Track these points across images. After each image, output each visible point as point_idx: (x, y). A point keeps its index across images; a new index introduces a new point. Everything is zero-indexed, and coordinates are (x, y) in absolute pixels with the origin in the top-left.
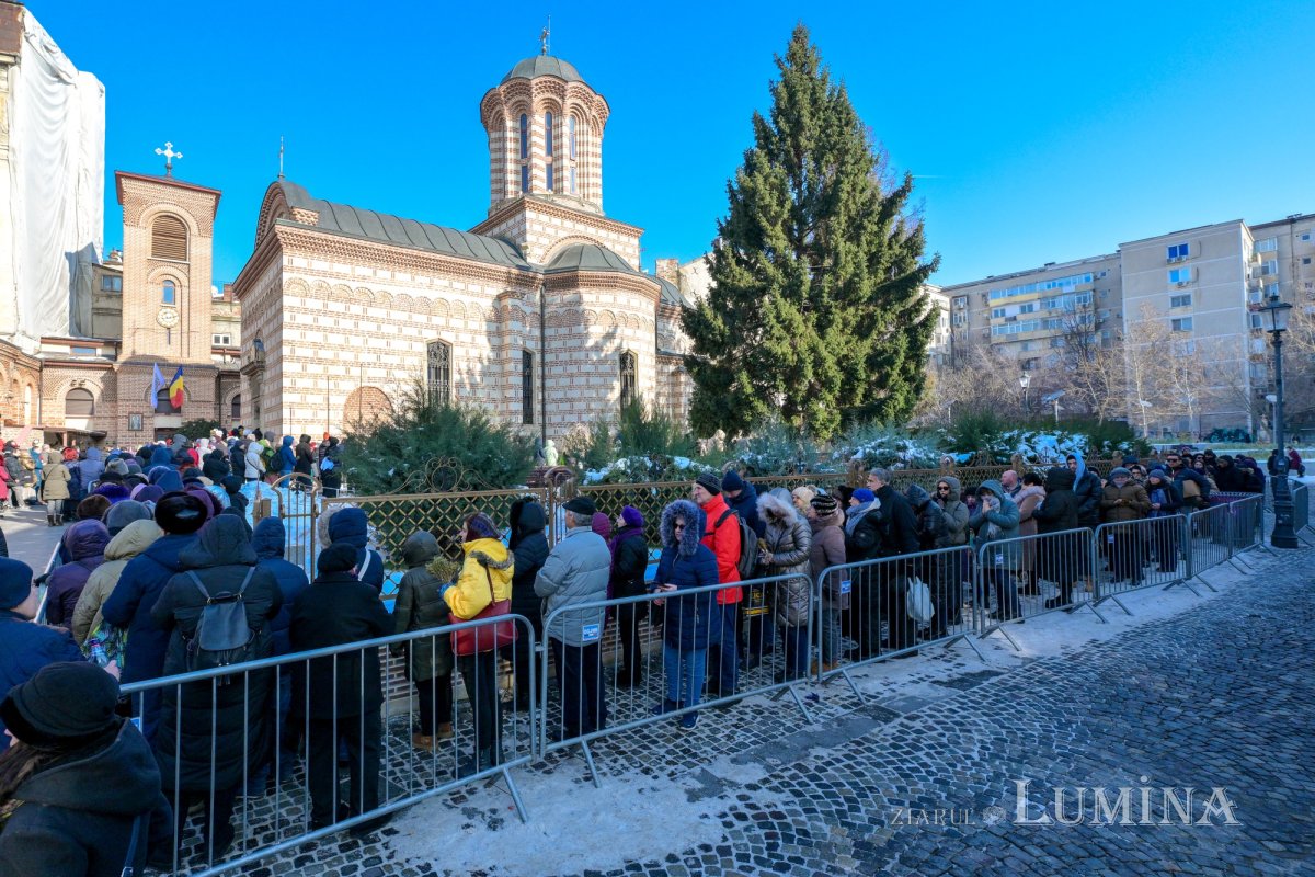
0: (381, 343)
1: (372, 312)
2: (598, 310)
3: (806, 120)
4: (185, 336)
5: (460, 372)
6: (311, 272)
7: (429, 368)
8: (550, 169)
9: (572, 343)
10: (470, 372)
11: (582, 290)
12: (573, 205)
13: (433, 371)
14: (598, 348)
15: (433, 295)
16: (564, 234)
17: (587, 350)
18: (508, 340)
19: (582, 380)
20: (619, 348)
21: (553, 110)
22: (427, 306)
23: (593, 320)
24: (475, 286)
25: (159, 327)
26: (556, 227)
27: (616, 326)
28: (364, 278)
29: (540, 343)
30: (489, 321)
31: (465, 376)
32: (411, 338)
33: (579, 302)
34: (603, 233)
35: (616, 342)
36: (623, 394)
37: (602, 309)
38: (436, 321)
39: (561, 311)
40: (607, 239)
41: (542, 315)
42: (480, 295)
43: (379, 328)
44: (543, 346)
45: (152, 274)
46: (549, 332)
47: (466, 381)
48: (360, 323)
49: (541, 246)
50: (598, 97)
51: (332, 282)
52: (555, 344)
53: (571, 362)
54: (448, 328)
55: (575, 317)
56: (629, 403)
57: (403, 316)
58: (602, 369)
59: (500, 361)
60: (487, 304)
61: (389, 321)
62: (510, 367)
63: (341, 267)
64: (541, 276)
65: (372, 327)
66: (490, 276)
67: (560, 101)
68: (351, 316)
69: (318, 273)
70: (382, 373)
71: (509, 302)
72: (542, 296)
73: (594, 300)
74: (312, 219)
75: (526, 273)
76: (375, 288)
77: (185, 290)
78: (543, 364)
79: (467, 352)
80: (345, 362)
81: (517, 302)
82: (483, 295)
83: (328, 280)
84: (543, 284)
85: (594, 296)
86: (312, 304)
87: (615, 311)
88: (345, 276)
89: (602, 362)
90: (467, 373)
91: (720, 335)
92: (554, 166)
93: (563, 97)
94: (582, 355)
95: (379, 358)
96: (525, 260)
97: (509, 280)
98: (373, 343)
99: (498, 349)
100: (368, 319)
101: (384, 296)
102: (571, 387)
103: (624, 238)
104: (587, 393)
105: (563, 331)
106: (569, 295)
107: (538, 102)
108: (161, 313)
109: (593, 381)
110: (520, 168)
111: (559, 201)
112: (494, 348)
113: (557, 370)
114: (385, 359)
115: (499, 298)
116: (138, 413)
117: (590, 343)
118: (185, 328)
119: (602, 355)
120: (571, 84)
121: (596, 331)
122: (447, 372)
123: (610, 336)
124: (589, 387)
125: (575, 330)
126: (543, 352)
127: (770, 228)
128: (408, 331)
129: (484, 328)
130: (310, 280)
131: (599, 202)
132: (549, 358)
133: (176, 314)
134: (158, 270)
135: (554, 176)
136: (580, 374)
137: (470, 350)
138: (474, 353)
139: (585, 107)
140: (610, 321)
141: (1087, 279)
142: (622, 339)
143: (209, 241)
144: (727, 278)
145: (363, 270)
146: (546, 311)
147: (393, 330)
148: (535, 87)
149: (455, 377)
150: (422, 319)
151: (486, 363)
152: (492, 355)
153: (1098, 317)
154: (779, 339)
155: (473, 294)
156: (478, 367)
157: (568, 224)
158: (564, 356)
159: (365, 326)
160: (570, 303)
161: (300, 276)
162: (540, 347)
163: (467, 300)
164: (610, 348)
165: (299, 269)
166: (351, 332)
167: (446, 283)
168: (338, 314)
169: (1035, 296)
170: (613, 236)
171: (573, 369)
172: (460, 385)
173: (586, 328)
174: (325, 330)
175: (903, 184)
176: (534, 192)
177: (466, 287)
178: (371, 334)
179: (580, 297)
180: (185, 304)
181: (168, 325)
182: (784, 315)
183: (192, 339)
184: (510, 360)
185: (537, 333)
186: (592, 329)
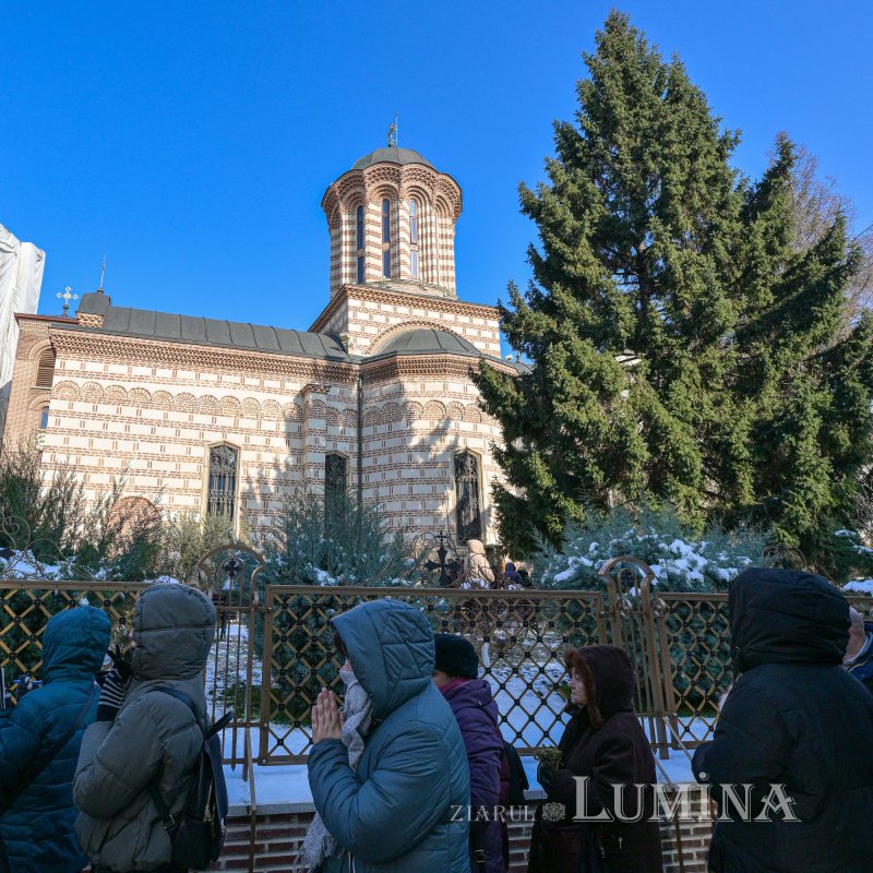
0: (154, 448)
1: (147, 414)
2: (424, 401)
3: (621, 111)
5: (249, 480)
6: (84, 374)
7: (211, 476)
8: (387, 256)
9: (392, 443)
10: (262, 481)
11: (403, 378)
12: (412, 290)
13: (216, 480)
14: (424, 448)
15: (219, 393)
16: (399, 321)
17: (409, 450)
18: (309, 440)
19: (403, 489)
20: (454, 446)
21: (390, 198)
22: (212, 406)
23: (417, 413)
24: (273, 383)
26: (387, 314)
27: (449, 420)
28: (141, 378)
29: (356, 446)
30: (289, 421)
31: (255, 485)
32: (190, 442)
33: (400, 392)
34: (449, 317)
35: (449, 439)
36: (462, 506)
37: (428, 399)
38: (221, 421)
39: (380, 405)
40: (455, 323)
41: (359, 412)
42: (280, 392)
43: (153, 431)
44: (360, 448)
45: (34, 402)
46: (367, 431)
47: (257, 492)
48: (132, 426)
49: (367, 336)
50: (440, 177)
51: (105, 383)
52: (374, 446)
53: (392, 466)
54: (236, 429)
55: (398, 410)
56: (472, 518)
57: (183, 418)
58: (430, 473)
59: (300, 467)
60: (287, 401)
61: (166, 423)
62: (310, 472)
63: (117, 368)
64: (357, 367)
65: (145, 430)
66: (292, 370)
67: (396, 186)
68: (122, 419)
69: (91, 375)
70: (153, 482)
71: (310, 397)
72: (360, 390)
73: (419, 390)
74: (96, 322)
75: (336, 364)
76: (152, 388)
78: (360, 470)
79: (259, 457)
80: (110, 469)
81: (322, 397)
82: (282, 391)
83: (101, 382)
84: (361, 377)
85: (419, 385)
86: (80, 407)
87: (446, 401)
88: (120, 377)
89: (433, 464)
90: (258, 481)
91: (512, 406)
92: (392, 252)
93: (398, 182)
94: (402, 457)
95: (150, 465)
96: (346, 351)
97: (315, 372)
98: (145, 448)
99: (298, 452)
100: (142, 421)
101: (162, 397)
102: (390, 498)
103: (478, 321)
104: (410, 505)
105: (383, 429)
106: (388, 386)
107: (371, 190)
109: (417, 489)
110: (356, 260)
111: (394, 287)
112: (293, 452)
113: (375, 477)
114: (157, 465)
115: (303, 394)
117: (415, 441)
119: (431, 456)
120: (406, 168)
121: (422, 427)
122: (233, 479)
123: (439, 433)
124: (413, 497)
125: (396, 426)
126: (360, 456)
127: (567, 250)
128: (186, 434)
129: (283, 428)
130: (81, 382)
131: (452, 285)
132: (366, 462)
134: (40, 397)
135: (392, 263)
136: (402, 481)
137: (263, 453)
138: (268, 458)
139: (426, 188)
140: (440, 413)
142: (457, 436)
144: (518, 326)
145: (141, 370)
146: (364, 407)
147: (170, 432)
148: (368, 176)
149: (242, 486)
150: (206, 420)
151: (283, 469)
152: (291, 461)
154: (582, 399)
155: (270, 390)
156: (273, 474)
157: (403, 310)
158: (383, 460)
159: (136, 429)
160: (390, 395)
161: (71, 379)
162: (356, 450)
163: (262, 397)
164: (440, 447)
165: (71, 372)
166: (120, 436)
167: (237, 379)
168: (108, 417)
170: (464, 319)
171: (392, 475)
172: (248, 496)
173: (409, 423)
174: (91, 434)
175: (778, 158)
176: (368, 281)
177: (262, 383)
178: (143, 438)
179: (401, 387)
182: (587, 364)
184: (310, 464)
185: (353, 433)
186: (417, 425)
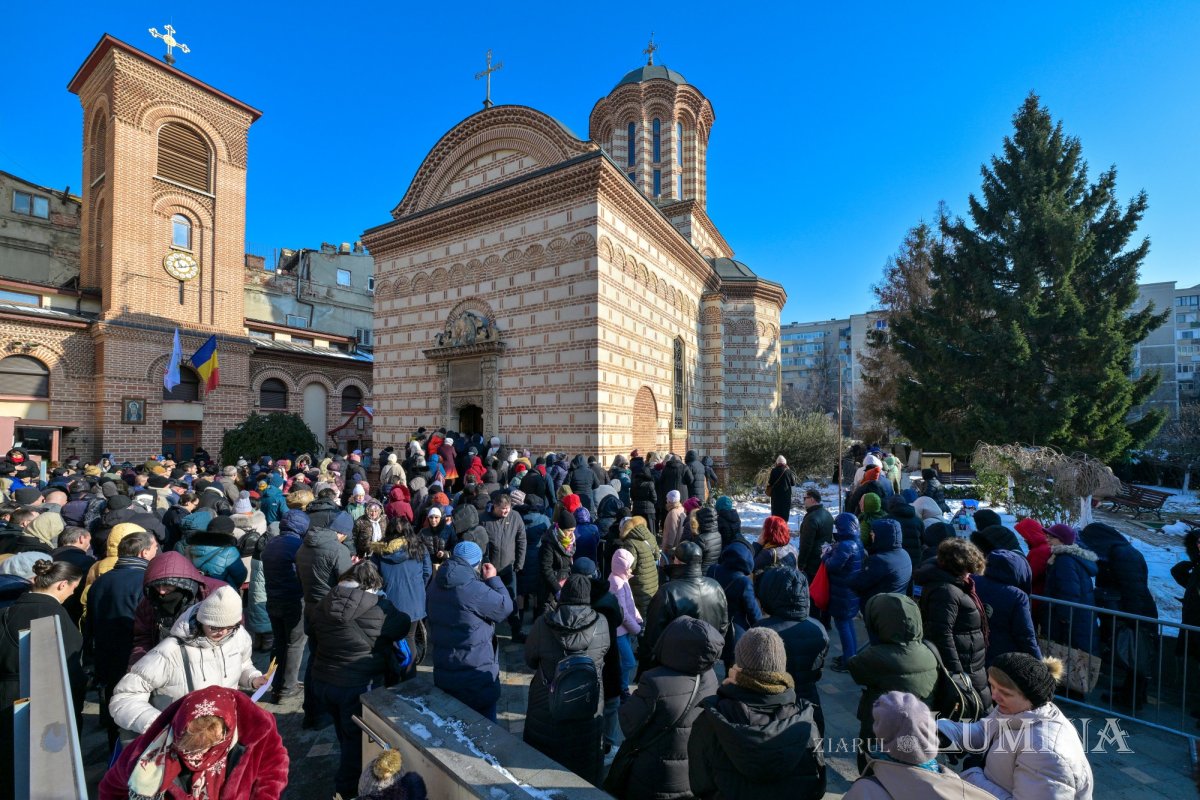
4: (207, 296)
7: (674, 368)
9: (746, 352)
11: (755, 301)
13: (676, 372)
17: (756, 360)
19: (755, 389)
20: (776, 361)
23: (761, 331)
25: (170, 279)
33: (752, 313)
39: (736, 319)
45: (159, 201)
53: (747, 371)
55: (748, 326)
58: (766, 379)
73: (764, 312)
77: (208, 234)
85: (765, 309)
89: (768, 372)
94: (753, 365)
99: (705, 352)
102: (745, 395)
104: (758, 402)
106: (745, 304)
108: (172, 258)
109: (762, 390)
116: (136, 399)
118: (207, 284)
119: (767, 366)
121: (763, 343)
122: (681, 373)
124: (759, 396)
125: (748, 339)
133: (193, 263)
134: (169, 197)
136: (753, 383)
141: (820, 335)
143: (243, 174)
152: (699, 358)
153: (826, 360)
160: (744, 312)
164: (771, 359)
169: (790, 343)
173: (757, 339)
179: (753, 308)
180: (208, 251)
181: (182, 277)
183: (218, 302)
186: (760, 340)
